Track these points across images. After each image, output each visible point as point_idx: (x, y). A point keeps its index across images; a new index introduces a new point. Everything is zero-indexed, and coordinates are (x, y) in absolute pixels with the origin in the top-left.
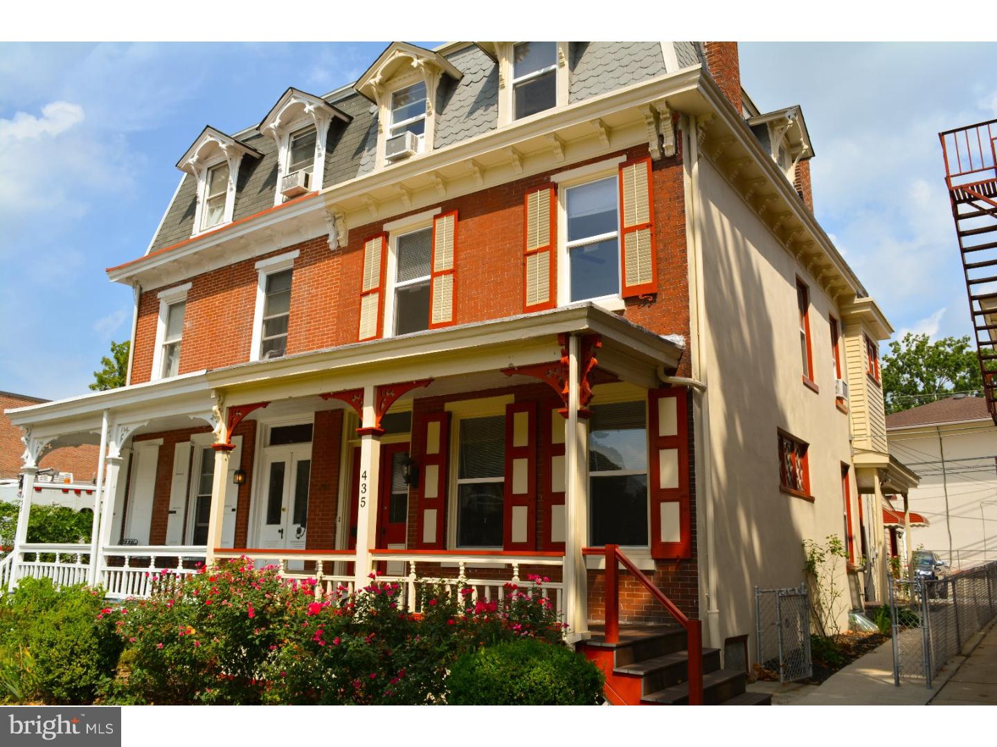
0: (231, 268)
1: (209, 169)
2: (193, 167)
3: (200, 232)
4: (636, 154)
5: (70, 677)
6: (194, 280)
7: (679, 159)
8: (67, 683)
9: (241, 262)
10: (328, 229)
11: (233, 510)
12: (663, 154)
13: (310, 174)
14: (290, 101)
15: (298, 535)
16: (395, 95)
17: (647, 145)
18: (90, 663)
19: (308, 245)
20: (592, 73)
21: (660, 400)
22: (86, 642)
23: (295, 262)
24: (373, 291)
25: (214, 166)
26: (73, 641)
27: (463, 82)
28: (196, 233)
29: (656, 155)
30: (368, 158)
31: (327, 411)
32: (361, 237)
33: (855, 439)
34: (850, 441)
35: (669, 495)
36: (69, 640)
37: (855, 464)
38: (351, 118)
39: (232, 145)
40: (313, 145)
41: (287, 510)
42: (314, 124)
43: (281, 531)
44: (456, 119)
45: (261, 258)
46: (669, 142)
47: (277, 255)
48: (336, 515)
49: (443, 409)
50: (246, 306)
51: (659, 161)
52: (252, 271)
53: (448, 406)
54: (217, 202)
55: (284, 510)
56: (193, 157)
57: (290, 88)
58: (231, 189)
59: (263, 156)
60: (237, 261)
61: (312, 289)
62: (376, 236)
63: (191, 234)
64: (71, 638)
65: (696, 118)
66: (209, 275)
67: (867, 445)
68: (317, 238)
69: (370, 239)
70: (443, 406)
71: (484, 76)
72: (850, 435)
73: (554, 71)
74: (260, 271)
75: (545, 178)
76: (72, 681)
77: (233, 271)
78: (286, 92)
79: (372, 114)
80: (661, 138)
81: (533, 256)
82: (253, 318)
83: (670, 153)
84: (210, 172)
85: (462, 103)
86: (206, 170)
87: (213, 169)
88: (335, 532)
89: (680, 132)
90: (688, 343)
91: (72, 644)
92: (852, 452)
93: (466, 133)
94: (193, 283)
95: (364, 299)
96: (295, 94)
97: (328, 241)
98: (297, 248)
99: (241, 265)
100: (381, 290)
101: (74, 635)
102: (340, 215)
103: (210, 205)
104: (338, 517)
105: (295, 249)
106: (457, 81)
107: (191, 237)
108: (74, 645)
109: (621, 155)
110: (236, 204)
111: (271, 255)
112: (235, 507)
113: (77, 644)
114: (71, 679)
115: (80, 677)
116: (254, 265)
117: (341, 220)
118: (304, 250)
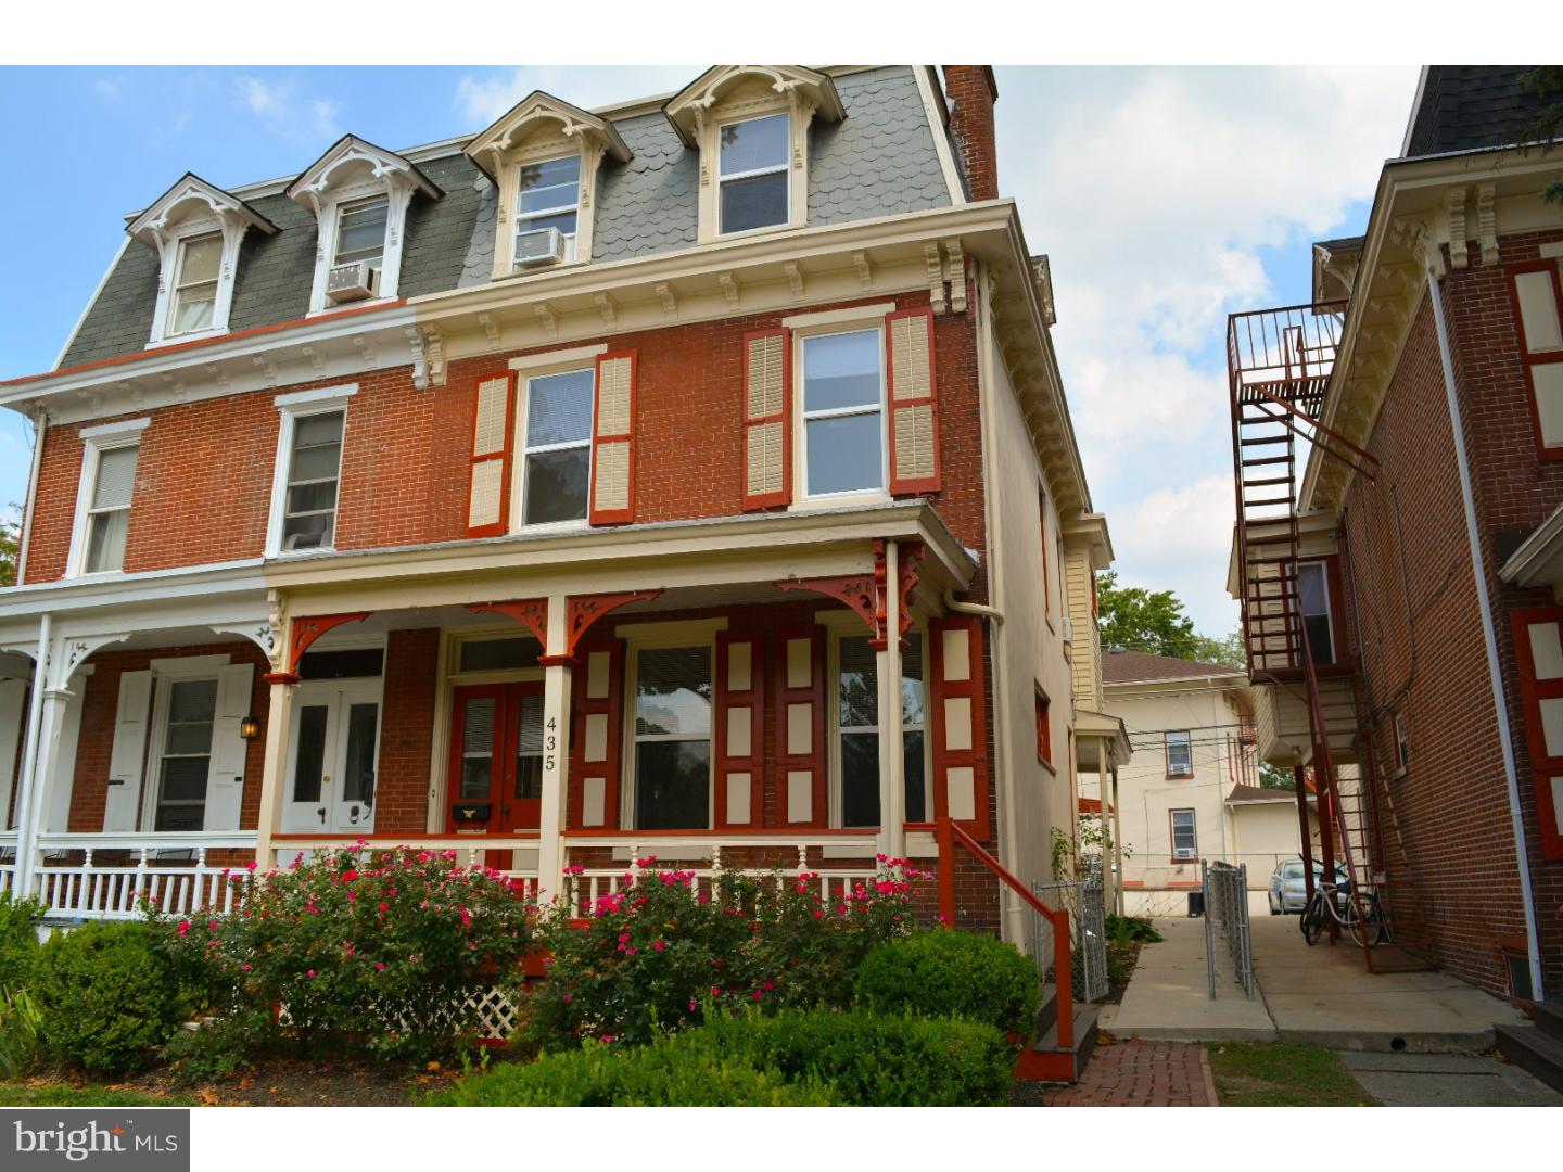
0: (227, 401)
1: (181, 240)
2: (157, 236)
3: (165, 339)
4: (910, 302)
5: (118, 1032)
6: (154, 413)
7: (970, 318)
8: (112, 1042)
9: (248, 393)
10: (414, 356)
11: (238, 779)
12: (949, 307)
13: (376, 270)
14: (347, 154)
15: (354, 818)
16: (524, 170)
17: (927, 293)
18: (150, 1009)
19: (375, 378)
20: (838, 184)
21: (946, 634)
22: (145, 977)
23: (350, 402)
24: (493, 456)
25: (192, 237)
26: (124, 976)
27: (634, 165)
28: (157, 340)
29: (940, 308)
30: (478, 259)
31: (410, 631)
32: (470, 374)
33: (1080, 698)
34: (1072, 700)
35: (959, 759)
36: (117, 975)
37: (1076, 730)
38: (442, 194)
39: (236, 208)
40: (381, 224)
41: (331, 780)
42: (386, 194)
43: (322, 812)
44: (625, 220)
45: (287, 389)
46: (959, 292)
47: (316, 387)
48: (428, 786)
49: (614, 635)
50: (258, 462)
51: (942, 316)
52: (270, 410)
53: (621, 631)
54: (198, 292)
55: (327, 779)
56: (157, 218)
57: (349, 135)
58: (227, 277)
59: (279, 231)
60: (239, 392)
61: (382, 446)
62: (498, 376)
63: (147, 340)
64: (120, 970)
65: (988, 265)
66: (184, 408)
67: (1092, 706)
68: (390, 369)
69: (487, 378)
70: (614, 629)
71: (668, 163)
72: (1072, 691)
73: (784, 173)
74: (283, 410)
75: (774, 321)
76: (120, 1038)
77: (233, 405)
78: (342, 140)
79: (480, 192)
80: (947, 286)
81: (756, 427)
82: (271, 482)
83: (958, 307)
84: (183, 247)
85: (634, 197)
86: (177, 243)
87: (189, 241)
88: (426, 812)
89: (972, 281)
90: (983, 560)
91: (123, 980)
92: (1074, 714)
93: (645, 241)
94: (152, 419)
95: (477, 468)
96: (356, 146)
97: (414, 375)
98: (355, 381)
99: (248, 398)
100: (506, 456)
101: (125, 965)
102: (437, 337)
103: (182, 297)
104: (431, 791)
105: (349, 382)
106: (624, 164)
107: (148, 347)
108: (127, 982)
109: (888, 302)
110: (234, 302)
111: (304, 387)
112: (242, 774)
113: (129, 980)
114: (120, 1035)
115: (134, 1032)
116: (273, 399)
117: (438, 345)
118: (366, 385)
